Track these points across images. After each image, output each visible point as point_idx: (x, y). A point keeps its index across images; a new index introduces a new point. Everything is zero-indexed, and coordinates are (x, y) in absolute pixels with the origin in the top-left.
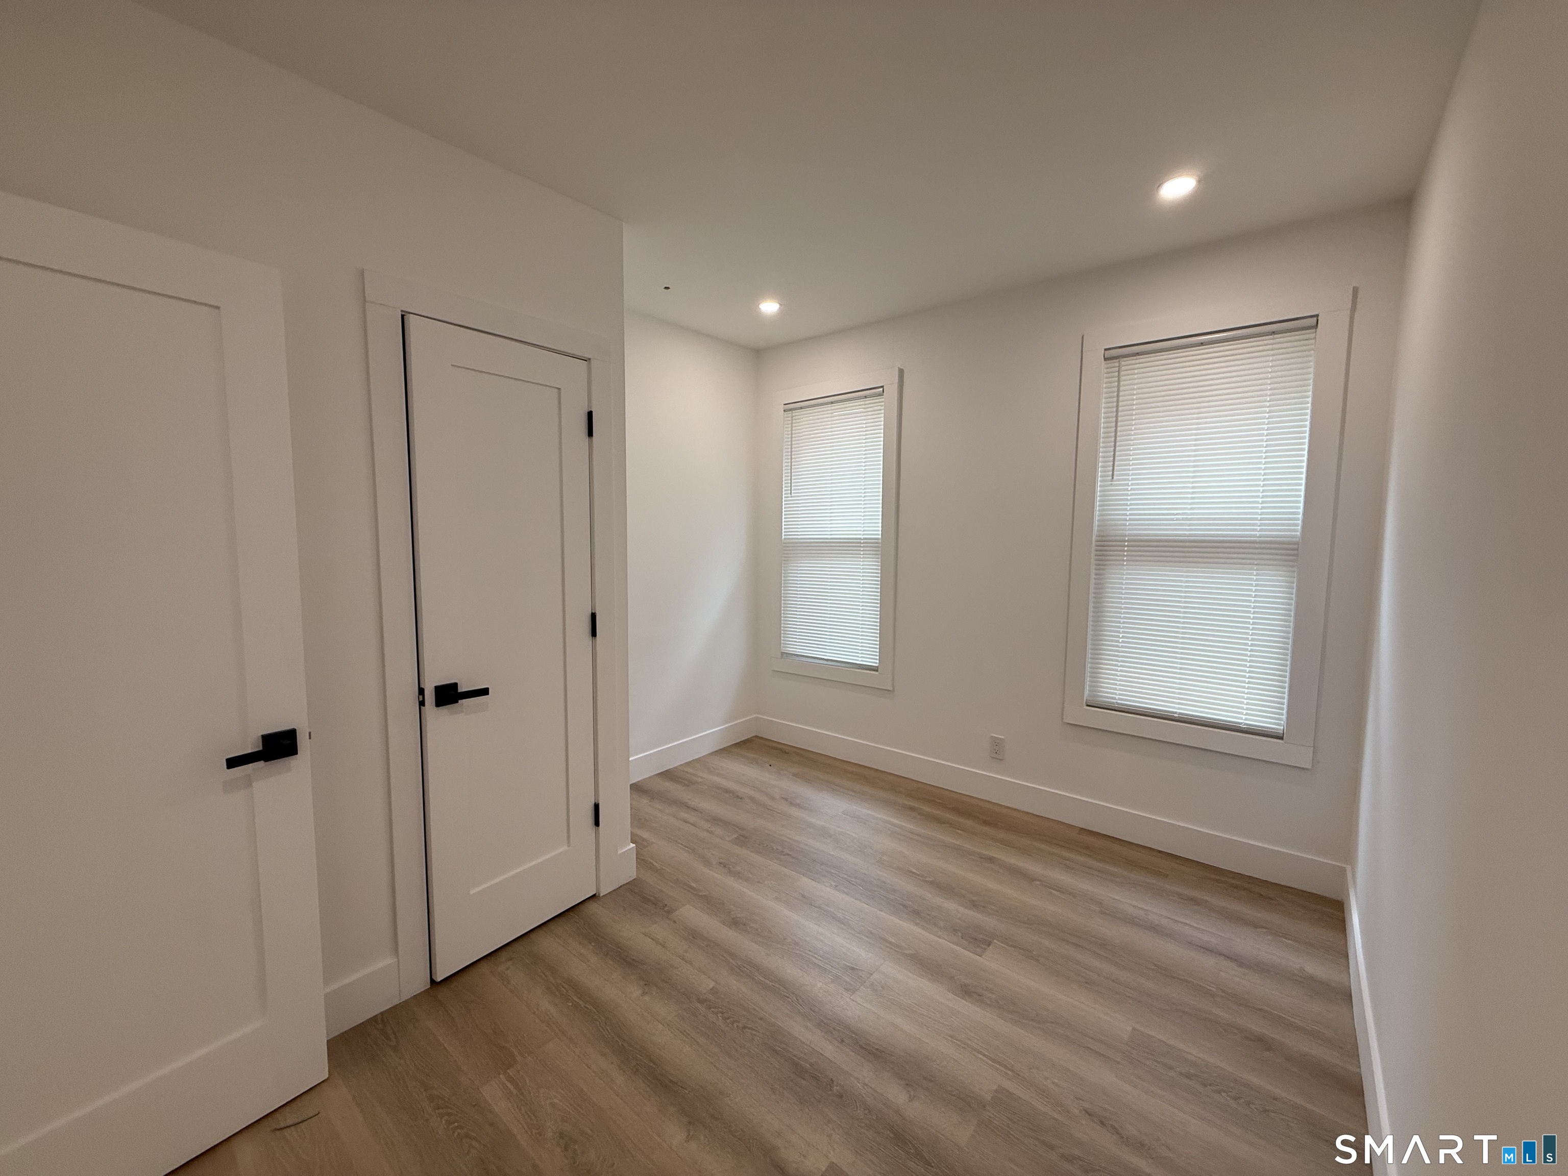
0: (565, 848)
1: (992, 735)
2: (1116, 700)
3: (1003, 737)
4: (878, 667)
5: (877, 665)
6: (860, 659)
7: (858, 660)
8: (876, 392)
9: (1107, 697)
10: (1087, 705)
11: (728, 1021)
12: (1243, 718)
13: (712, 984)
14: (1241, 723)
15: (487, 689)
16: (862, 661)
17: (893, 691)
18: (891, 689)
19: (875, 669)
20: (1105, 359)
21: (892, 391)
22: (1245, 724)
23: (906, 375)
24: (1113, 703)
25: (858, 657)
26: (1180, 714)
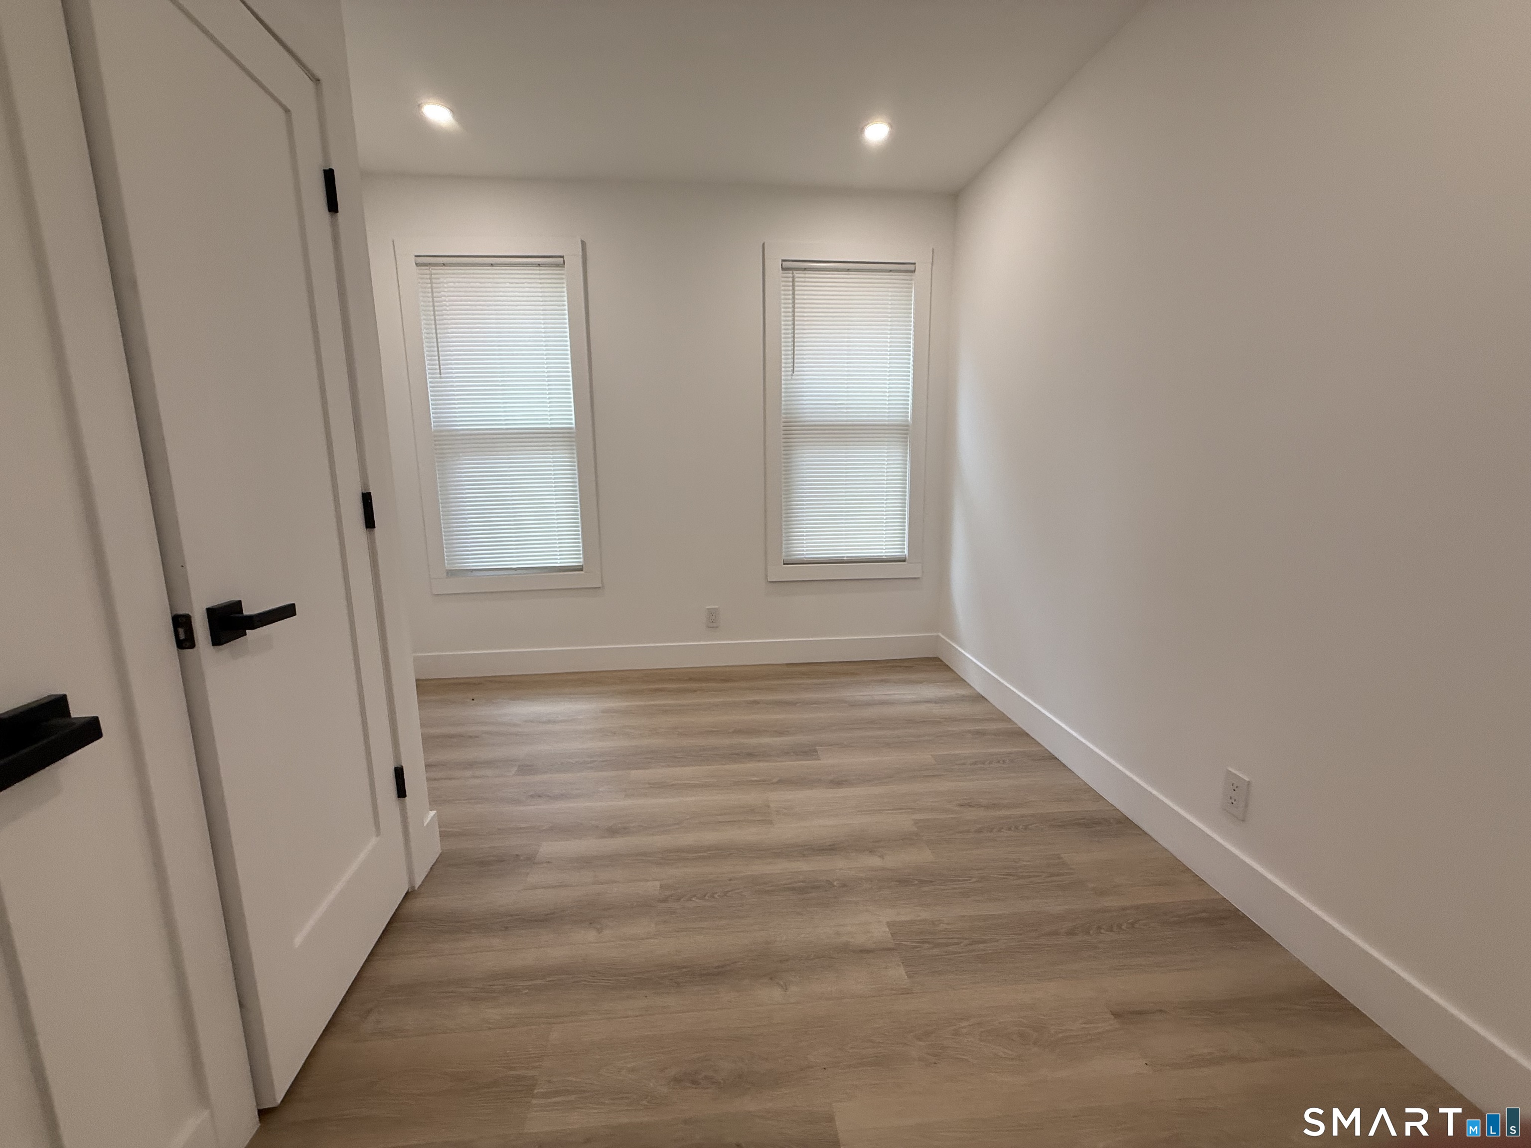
0: (374, 840)
1: (707, 607)
2: (804, 555)
3: (717, 607)
4: (582, 566)
5: (581, 564)
6: (559, 561)
7: (557, 563)
8: (557, 262)
9: (799, 555)
10: (784, 564)
11: (707, 898)
12: (884, 553)
13: (658, 884)
14: (883, 556)
15: (293, 605)
16: (560, 563)
17: (603, 587)
18: (600, 585)
19: (579, 569)
20: (783, 269)
21: (574, 262)
22: (886, 556)
23: (588, 246)
24: (802, 558)
25: (557, 559)
26: (847, 557)
